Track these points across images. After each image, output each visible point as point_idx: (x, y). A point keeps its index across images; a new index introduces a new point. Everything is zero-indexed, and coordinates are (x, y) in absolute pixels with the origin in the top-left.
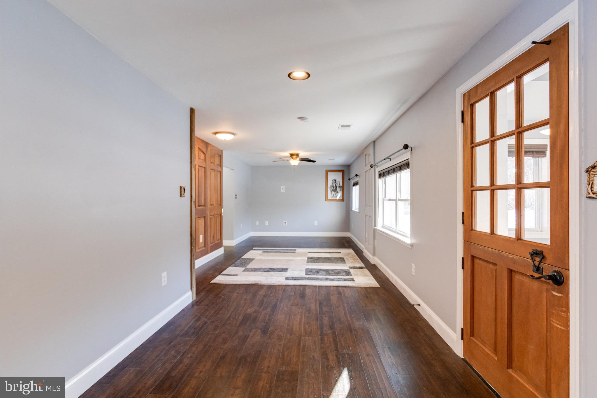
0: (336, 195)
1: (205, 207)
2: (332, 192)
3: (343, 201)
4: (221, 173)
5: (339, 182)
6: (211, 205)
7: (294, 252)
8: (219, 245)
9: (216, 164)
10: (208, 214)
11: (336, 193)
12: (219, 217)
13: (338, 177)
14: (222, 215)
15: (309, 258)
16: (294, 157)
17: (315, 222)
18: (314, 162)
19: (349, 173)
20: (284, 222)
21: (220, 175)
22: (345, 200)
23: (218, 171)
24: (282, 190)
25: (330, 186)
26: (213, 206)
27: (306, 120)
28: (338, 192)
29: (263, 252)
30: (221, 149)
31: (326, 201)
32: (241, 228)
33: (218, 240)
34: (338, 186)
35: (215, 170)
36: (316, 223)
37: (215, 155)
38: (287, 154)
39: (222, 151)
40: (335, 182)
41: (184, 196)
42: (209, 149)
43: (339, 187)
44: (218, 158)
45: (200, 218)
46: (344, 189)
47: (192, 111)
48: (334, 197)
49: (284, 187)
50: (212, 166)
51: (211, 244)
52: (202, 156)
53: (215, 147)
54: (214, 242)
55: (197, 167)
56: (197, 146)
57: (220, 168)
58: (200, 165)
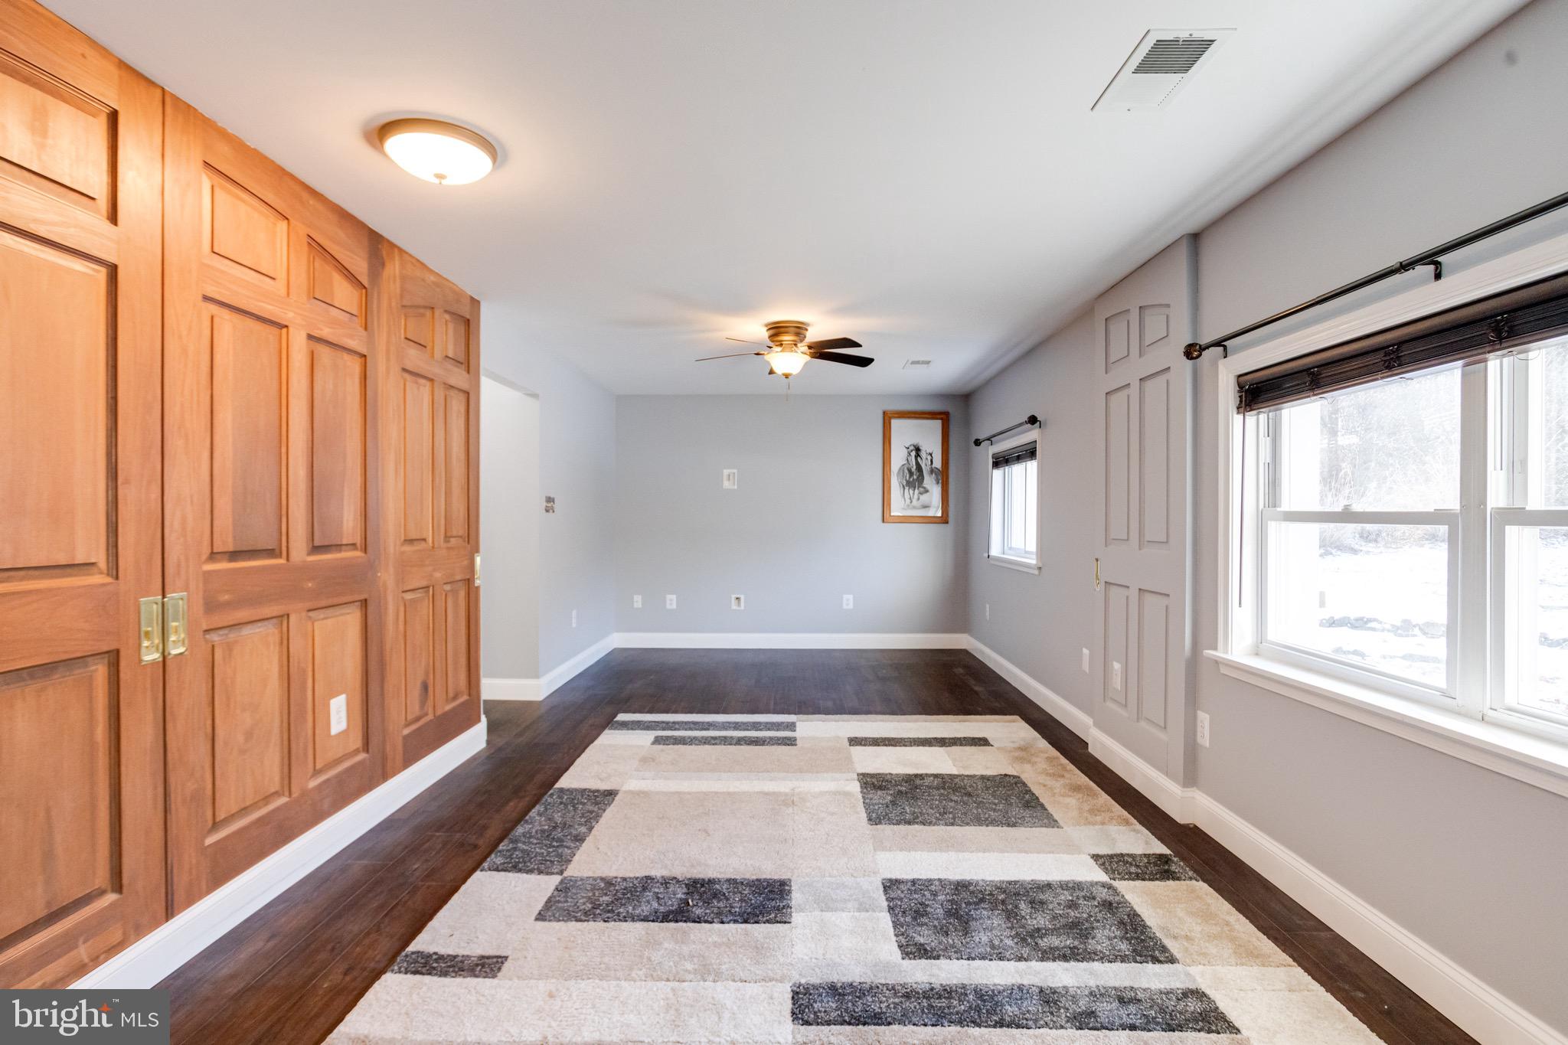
0: (919, 499)
1: (366, 552)
2: (907, 488)
3: (947, 522)
4: (470, 399)
5: (931, 455)
6: (410, 541)
7: (790, 742)
9: (438, 354)
10: (391, 583)
11: (921, 493)
12: (462, 594)
13: (928, 437)
14: (477, 582)
15: (872, 783)
16: (787, 338)
17: (845, 597)
19: (967, 422)
20: (734, 596)
21: (463, 410)
22: (951, 518)
23: (451, 387)
24: (726, 484)
25: (900, 469)
26: (422, 546)
28: (927, 491)
29: (658, 741)
30: (470, 291)
31: (883, 521)
32: (574, 625)
33: (455, 698)
34: (929, 468)
35: (431, 380)
36: (848, 602)
37: (432, 310)
38: (753, 329)
39: (475, 303)
40: (918, 455)
42: (393, 268)
43: (932, 471)
44: (451, 326)
45: (323, 613)
46: (947, 478)
48: (914, 508)
49: (735, 471)
50: (414, 358)
51: (407, 725)
52: (344, 294)
53: (431, 271)
54: (427, 714)
55: (298, 342)
56: (302, 230)
57: (465, 373)
58: (325, 332)
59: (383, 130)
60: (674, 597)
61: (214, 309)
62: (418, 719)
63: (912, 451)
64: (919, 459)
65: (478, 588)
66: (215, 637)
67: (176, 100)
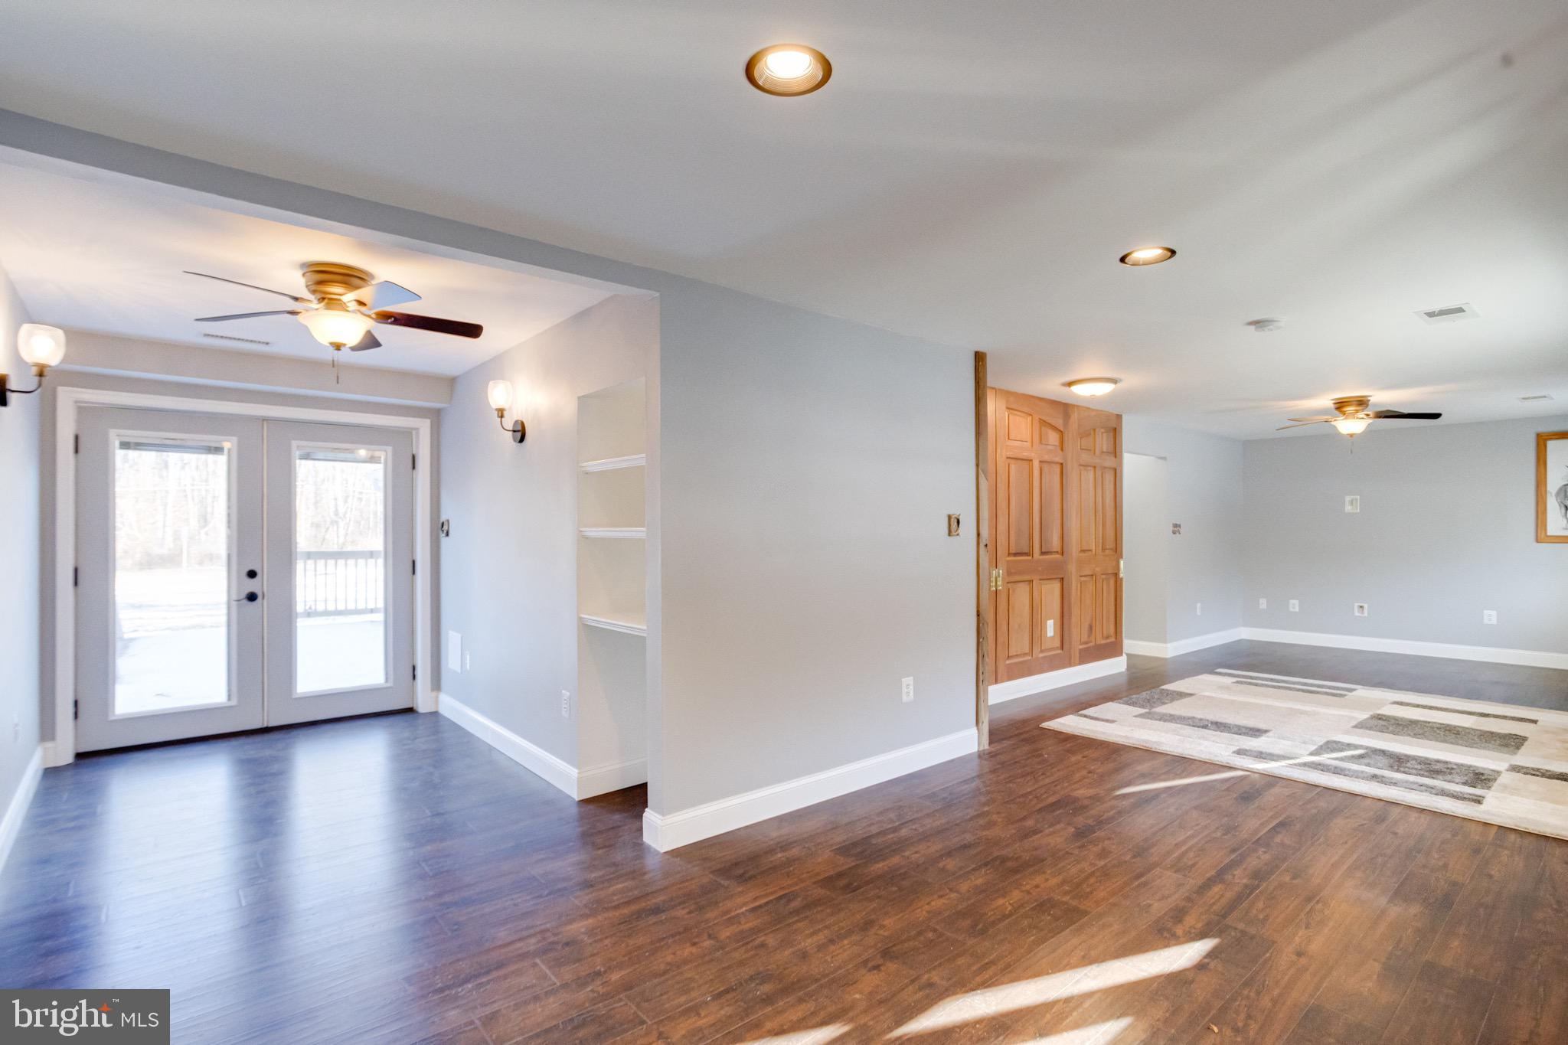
1: (1062, 554)
4: (1116, 473)
6: (1083, 551)
7: (1342, 695)
8: (1112, 649)
9: (1098, 452)
10: (1074, 571)
12: (1112, 582)
14: (1121, 575)
15: (1379, 717)
16: (1349, 409)
17: (1488, 613)
18: (1436, 416)
20: (1356, 605)
21: (1112, 479)
23: (1105, 468)
24: (1348, 508)
25: (1561, 489)
26: (1089, 553)
27: (1271, 327)
29: (1237, 682)
31: (1537, 542)
32: (1199, 613)
33: (1107, 637)
35: (1094, 467)
36: (1490, 617)
37: (1094, 430)
38: (1326, 401)
39: (1119, 417)
41: (958, 535)
42: (1075, 417)
44: (1106, 434)
45: (1045, 582)
47: (979, 358)
49: (1358, 497)
50: (1085, 457)
51: (1081, 644)
52: (1053, 437)
53: (1093, 410)
54: (1091, 642)
55: (1036, 464)
56: (1036, 417)
57: (1113, 458)
58: (1046, 458)
59: (1070, 384)
60: (1296, 602)
61: (1008, 460)
62: (1086, 643)
65: (1121, 579)
66: (1009, 585)
67: (999, 389)
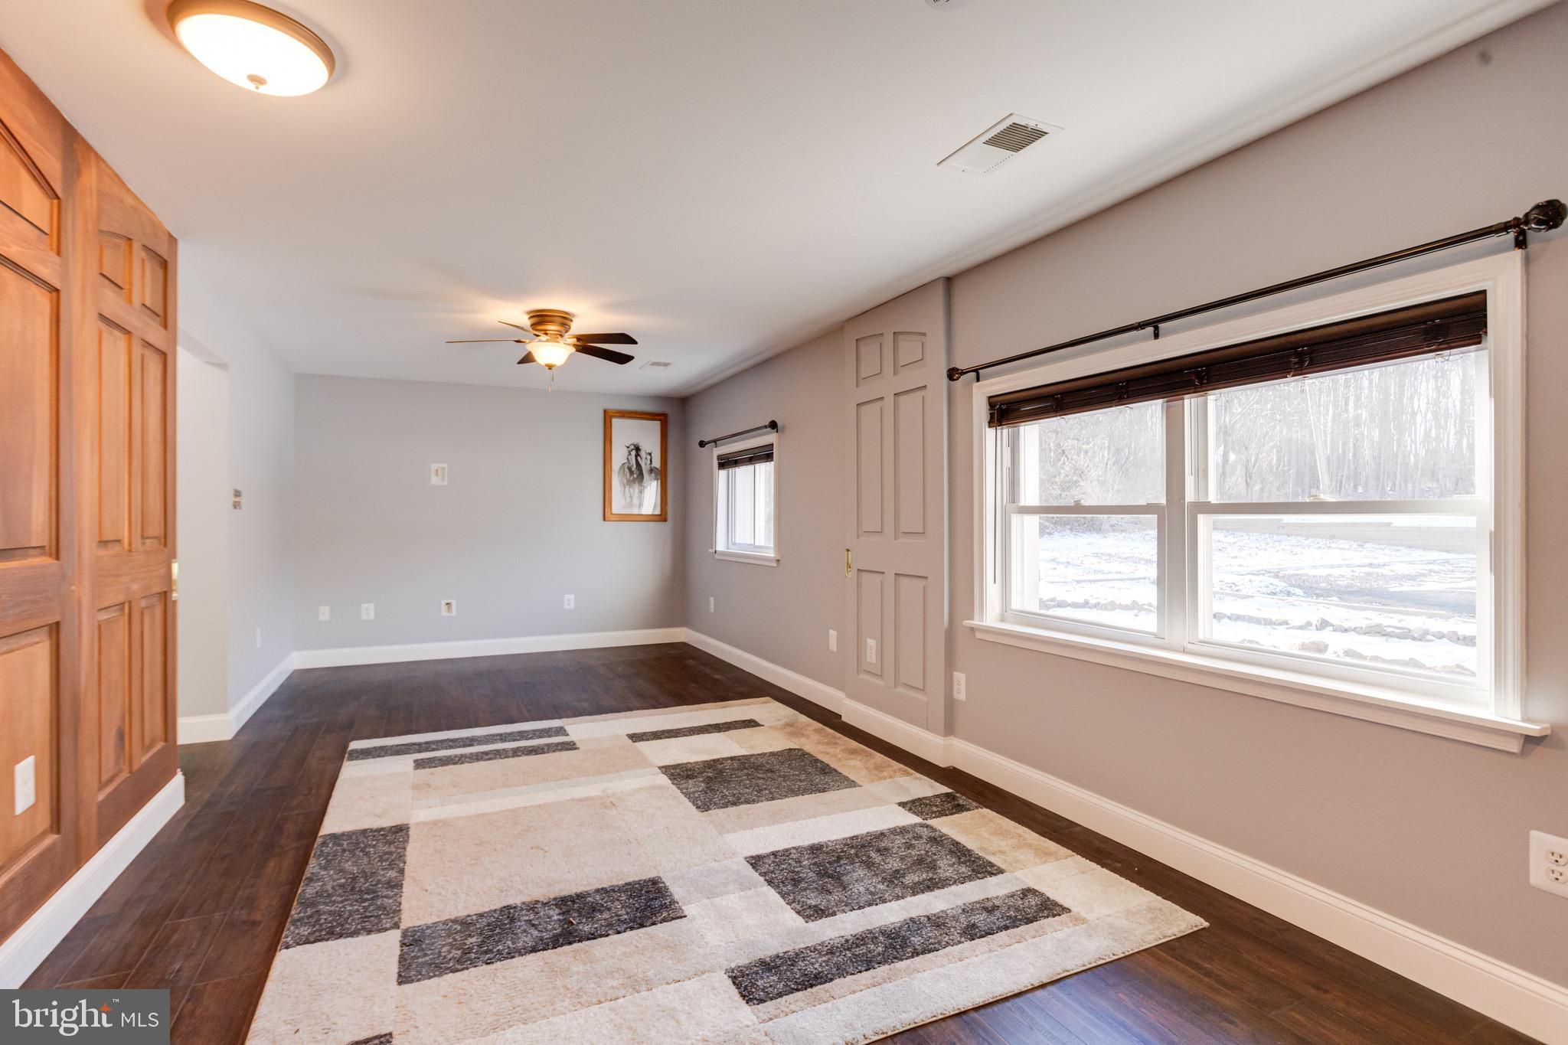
0: (639, 497)
1: (57, 555)
2: (627, 487)
3: (665, 520)
4: (166, 359)
5: (650, 454)
7: (571, 746)
9: (134, 300)
10: (85, 600)
11: (641, 491)
13: (648, 437)
14: (175, 595)
15: (678, 773)
16: (552, 327)
17: (567, 596)
18: (625, 360)
19: (685, 425)
20: (444, 602)
22: (670, 516)
23: (148, 345)
24: (434, 480)
25: (621, 468)
26: (114, 549)
28: (646, 488)
29: (419, 764)
30: (169, 225)
31: (604, 519)
32: (259, 646)
33: (151, 746)
34: (648, 467)
36: (570, 601)
37: (127, 238)
39: (172, 241)
40: (637, 455)
42: (89, 179)
43: (651, 471)
44: (148, 265)
45: (7, 641)
46: (666, 477)
48: (635, 505)
49: (445, 466)
50: (112, 303)
51: (101, 788)
53: (129, 191)
54: (120, 771)
57: (162, 329)
58: (13, 251)
60: (371, 606)
62: (113, 779)
63: (632, 450)
64: (639, 458)
65: (175, 602)
